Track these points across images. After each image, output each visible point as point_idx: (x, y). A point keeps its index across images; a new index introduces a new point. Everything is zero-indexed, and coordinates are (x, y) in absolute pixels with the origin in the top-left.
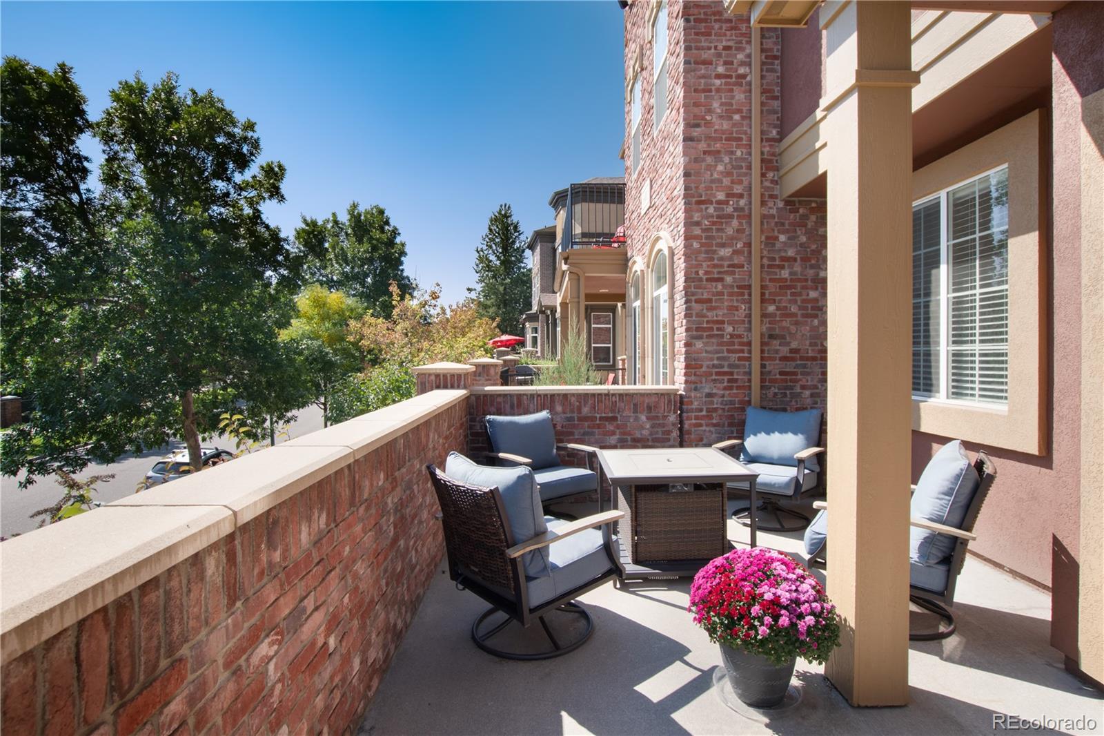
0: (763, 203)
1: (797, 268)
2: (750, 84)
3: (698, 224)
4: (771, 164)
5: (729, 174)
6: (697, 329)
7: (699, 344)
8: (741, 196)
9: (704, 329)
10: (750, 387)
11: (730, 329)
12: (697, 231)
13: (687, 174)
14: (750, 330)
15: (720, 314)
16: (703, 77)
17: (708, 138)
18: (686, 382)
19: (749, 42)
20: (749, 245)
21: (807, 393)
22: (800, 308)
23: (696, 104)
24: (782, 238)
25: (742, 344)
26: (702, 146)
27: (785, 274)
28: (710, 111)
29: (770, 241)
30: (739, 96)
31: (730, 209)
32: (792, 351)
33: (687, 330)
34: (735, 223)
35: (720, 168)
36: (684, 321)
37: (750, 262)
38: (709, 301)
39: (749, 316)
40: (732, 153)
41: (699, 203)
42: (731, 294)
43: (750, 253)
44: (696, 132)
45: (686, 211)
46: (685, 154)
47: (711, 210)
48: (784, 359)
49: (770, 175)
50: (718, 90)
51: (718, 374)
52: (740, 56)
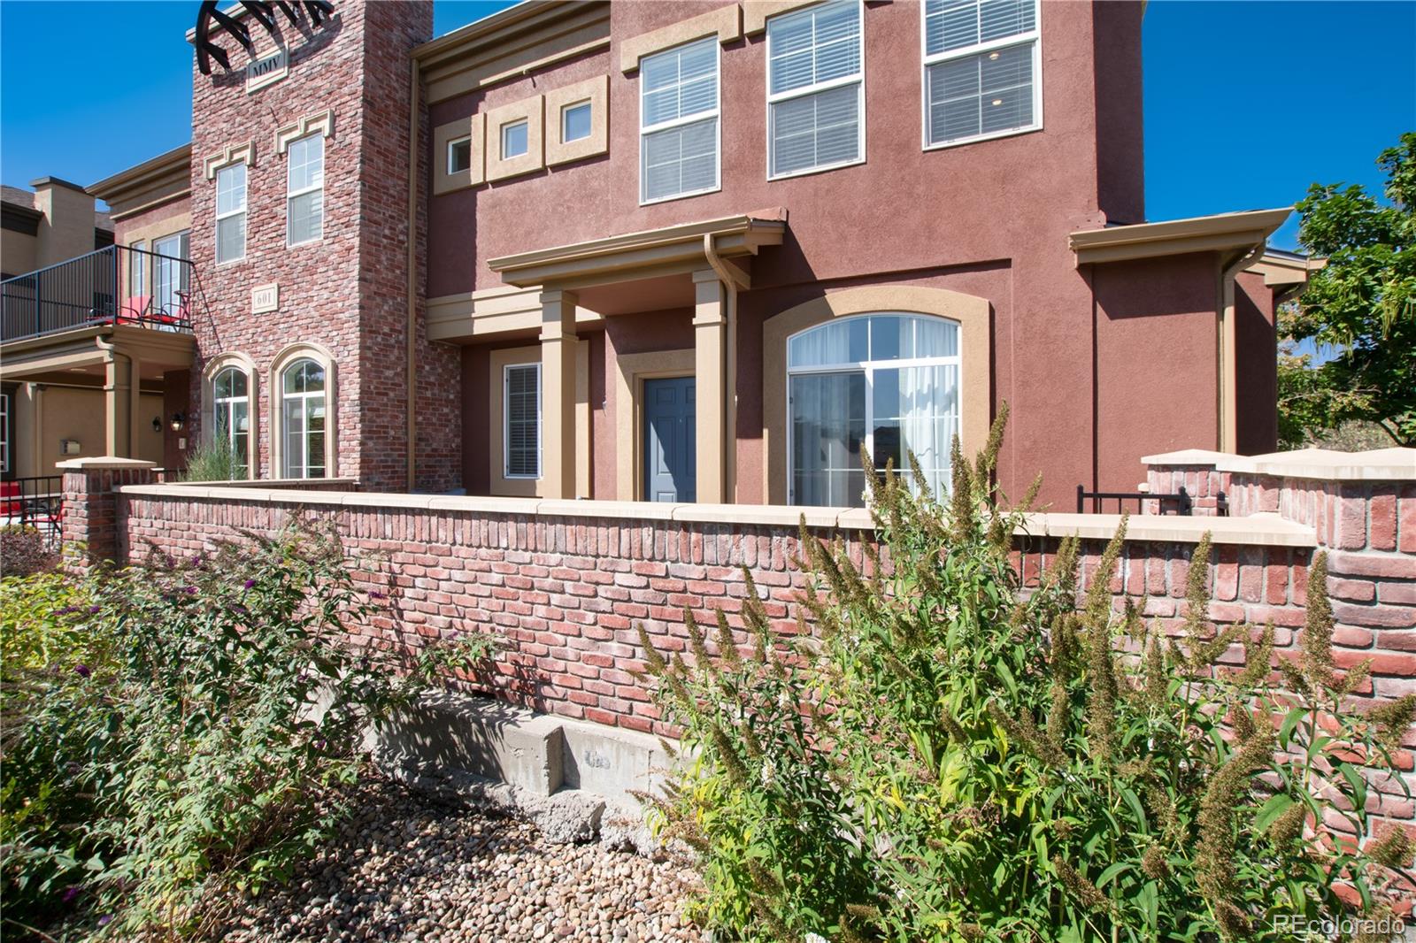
0: (416, 341)
1: (436, 391)
2: (407, 249)
3: (369, 348)
4: (421, 313)
5: (392, 314)
6: (370, 432)
7: (371, 444)
8: (400, 332)
9: (375, 432)
10: (407, 477)
11: (392, 433)
12: (369, 354)
13: (361, 307)
14: (407, 434)
15: (385, 420)
16: (375, 233)
17: (378, 282)
18: (361, 474)
19: (407, 218)
20: (406, 370)
21: (442, 480)
22: (439, 419)
23: (369, 253)
24: (427, 368)
25: (401, 444)
26: (373, 287)
27: (429, 394)
28: (379, 262)
29: (419, 369)
30: (400, 257)
31: (392, 341)
32: (434, 450)
33: (362, 432)
34: (396, 352)
35: (386, 308)
36: (359, 426)
37: (406, 383)
38: (378, 410)
39: (406, 423)
40: (395, 298)
41: (371, 332)
42: (393, 406)
43: (406, 376)
44: (369, 276)
45: (361, 337)
46: (360, 291)
47: (379, 339)
48: (428, 456)
49: (420, 320)
50: (385, 247)
51: (384, 467)
52: (401, 226)
